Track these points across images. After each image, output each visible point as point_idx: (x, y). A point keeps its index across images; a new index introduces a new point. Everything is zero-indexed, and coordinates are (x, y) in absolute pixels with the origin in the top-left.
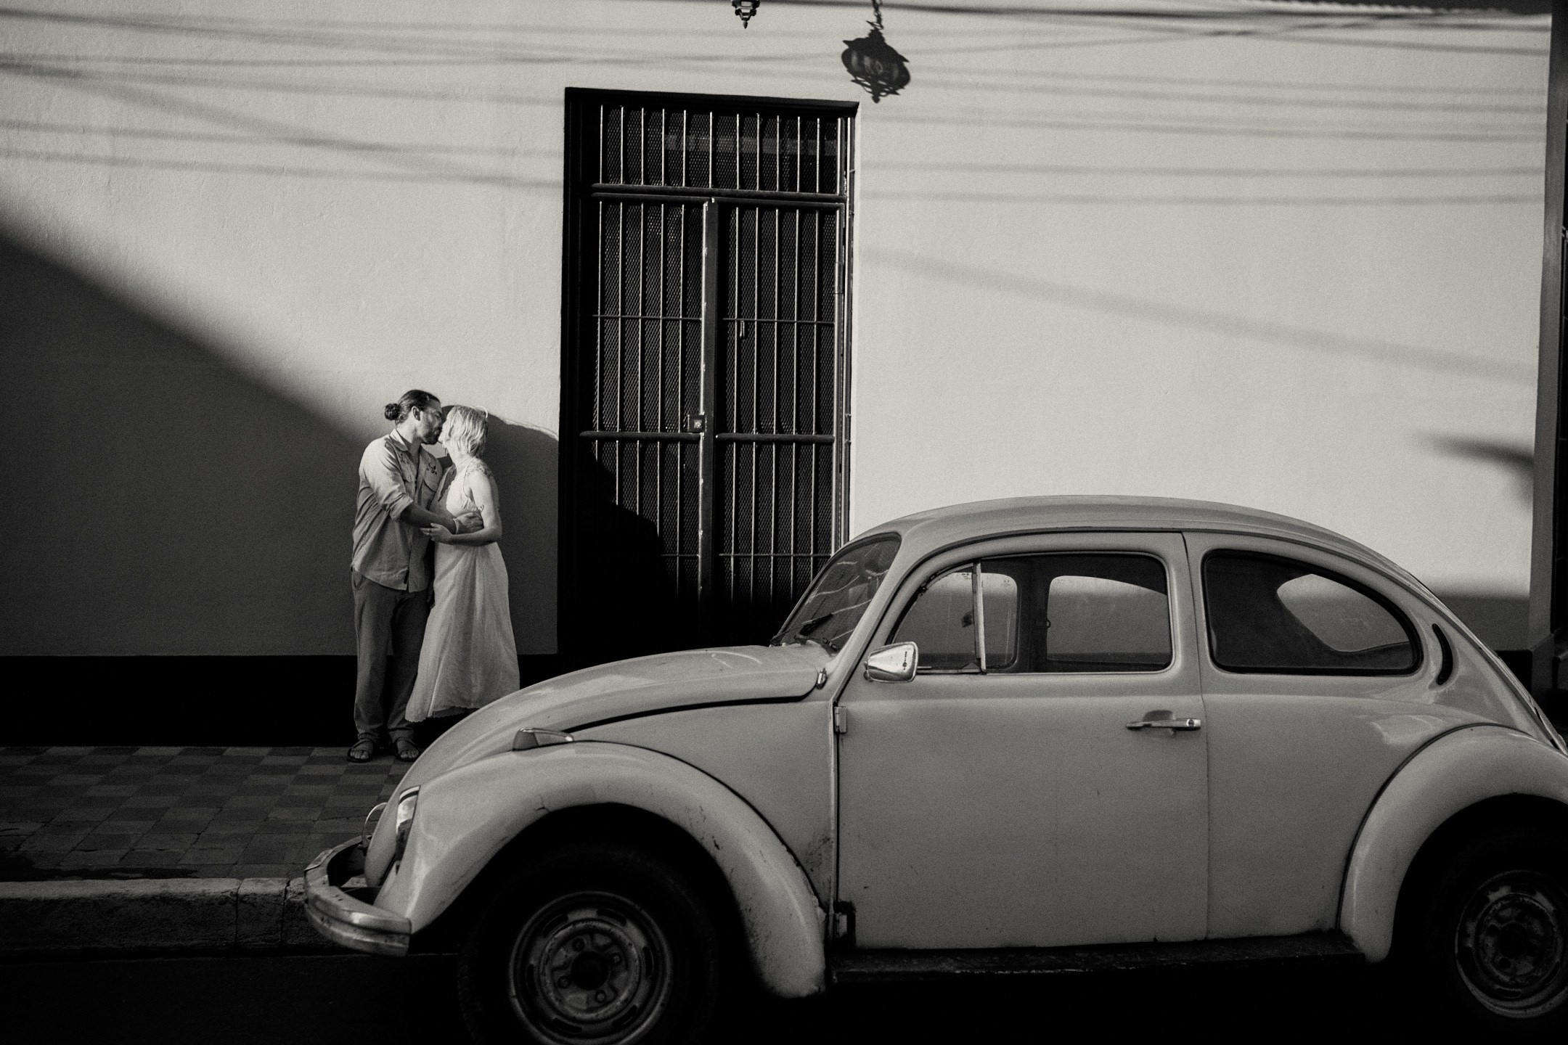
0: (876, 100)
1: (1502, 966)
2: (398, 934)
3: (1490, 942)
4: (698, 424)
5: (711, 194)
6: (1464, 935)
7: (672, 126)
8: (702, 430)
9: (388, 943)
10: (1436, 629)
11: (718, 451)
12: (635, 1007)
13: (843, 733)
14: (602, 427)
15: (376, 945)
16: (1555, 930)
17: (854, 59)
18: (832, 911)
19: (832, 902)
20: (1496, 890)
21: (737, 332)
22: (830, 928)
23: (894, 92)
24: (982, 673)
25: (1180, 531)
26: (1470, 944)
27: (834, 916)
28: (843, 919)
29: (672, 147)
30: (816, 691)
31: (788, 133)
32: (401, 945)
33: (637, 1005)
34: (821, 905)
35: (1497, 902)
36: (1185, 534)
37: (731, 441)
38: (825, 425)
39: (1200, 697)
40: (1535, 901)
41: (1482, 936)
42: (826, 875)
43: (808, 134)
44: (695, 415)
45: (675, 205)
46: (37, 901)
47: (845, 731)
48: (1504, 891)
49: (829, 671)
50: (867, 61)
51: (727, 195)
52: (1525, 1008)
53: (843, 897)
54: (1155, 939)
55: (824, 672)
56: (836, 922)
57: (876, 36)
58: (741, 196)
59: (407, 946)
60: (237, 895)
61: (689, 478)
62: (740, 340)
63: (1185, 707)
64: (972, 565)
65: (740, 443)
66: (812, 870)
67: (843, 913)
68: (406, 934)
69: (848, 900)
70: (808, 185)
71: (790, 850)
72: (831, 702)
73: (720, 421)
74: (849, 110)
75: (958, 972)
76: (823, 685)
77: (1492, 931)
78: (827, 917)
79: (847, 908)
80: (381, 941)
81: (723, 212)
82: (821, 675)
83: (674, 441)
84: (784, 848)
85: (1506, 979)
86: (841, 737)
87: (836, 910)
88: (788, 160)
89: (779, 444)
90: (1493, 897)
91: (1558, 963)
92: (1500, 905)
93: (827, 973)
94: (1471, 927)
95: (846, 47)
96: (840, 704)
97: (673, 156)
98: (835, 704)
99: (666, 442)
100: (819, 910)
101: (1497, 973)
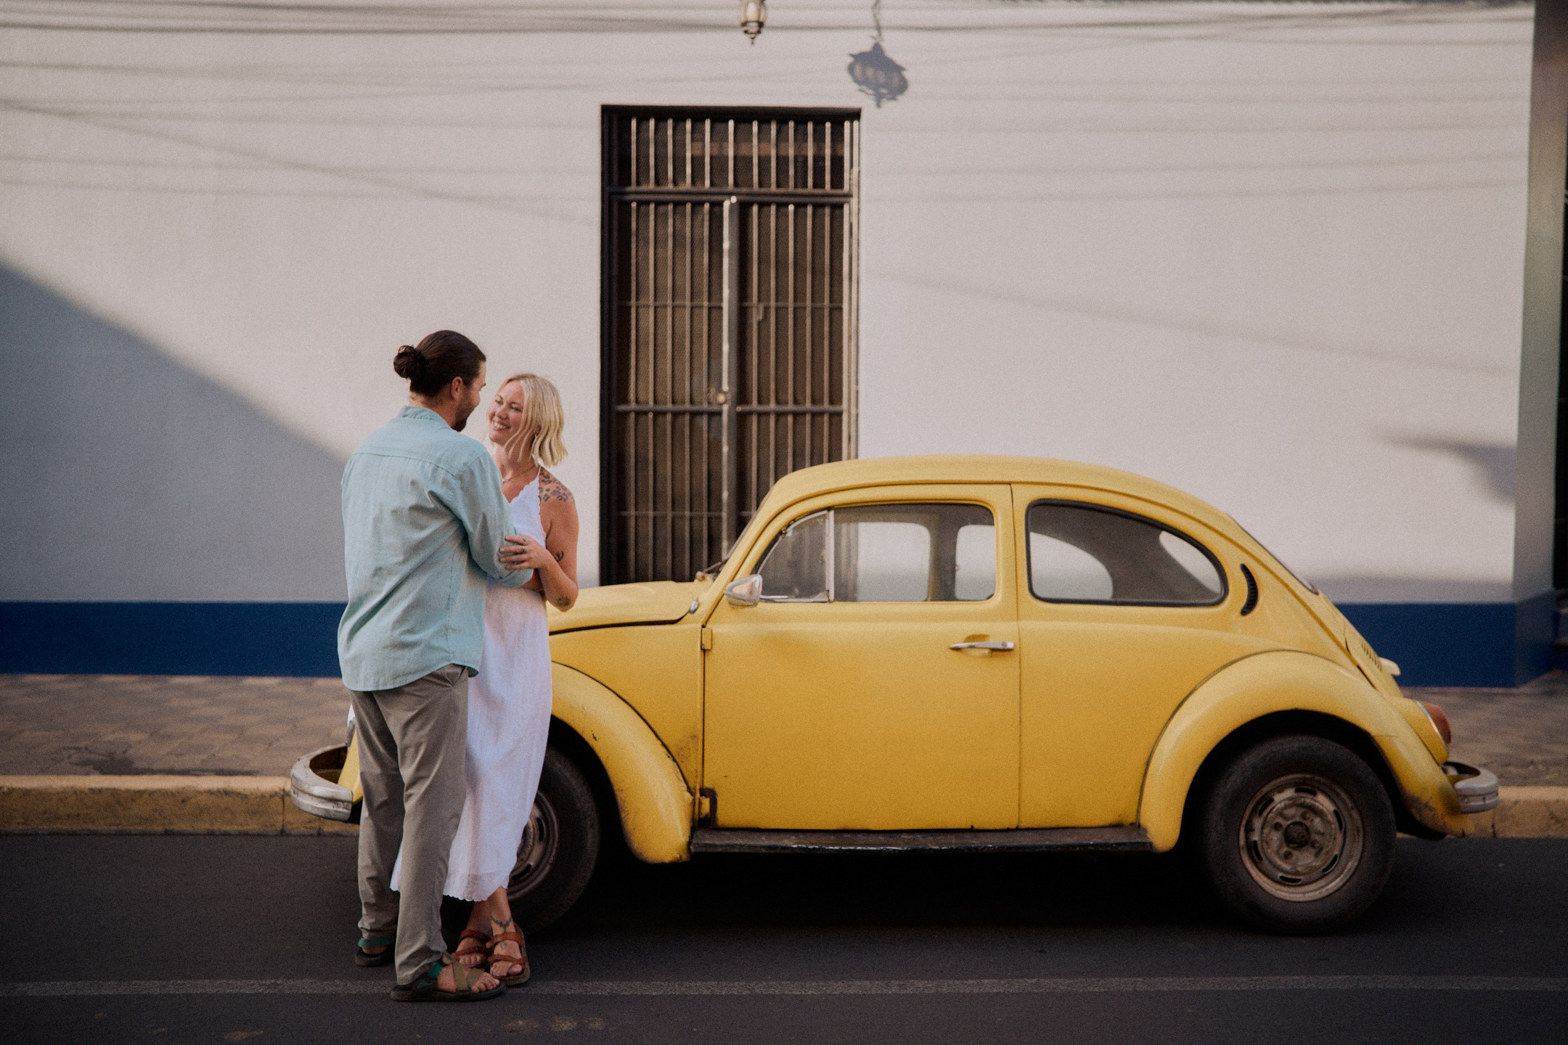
0: (879, 105)
1: (1287, 856)
2: (343, 802)
3: (1276, 837)
4: (721, 398)
5: (730, 194)
6: (1249, 829)
7: (697, 135)
8: (725, 402)
9: (335, 809)
10: (1245, 569)
11: (741, 421)
12: (529, 866)
13: (708, 650)
14: (637, 402)
15: (327, 810)
16: (1333, 826)
17: (858, 69)
18: (698, 795)
19: (698, 788)
20: (1280, 791)
21: (756, 317)
22: (697, 806)
23: (894, 98)
24: (829, 601)
25: (1009, 483)
26: (1255, 837)
27: (699, 799)
28: (706, 802)
29: (698, 153)
30: (689, 615)
31: (801, 137)
32: (345, 810)
33: (532, 864)
34: (689, 790)
35: (1280, 802)
36: (1013, 486)
37: (750, 413)
38: (836, 397)
39: (1015, 623)
40: (1316, 801)
41: (1266, 831)
42: (692, 766)
43: (819, 138)
44: (719, 390)
45: (697, 205)
46: (127, 791)
47: (710, 648)
48: (1289, 793)
49: (700, 601)
50: (870, 72)
51: (748, 194)
52: (1304, 893)
53: (707, 785)
54: (972, 826)
55: (697, 600)
56: (700, 803)
57: (877, 48)
58: (760, 195)
59: (349, 812)
60: (284, 790)
61: (715, 446)
62: (759, 323)
63: (1001, 633)
64: (825, 512)
65: (760, 414)
66: (682, 762)
67: (706, 797)
68: (348, 802)
69: (710, 787)
70: (819, 183)
71: (664, 745)
72: (700, 625)
73: (742, 395)
74: (855, 115)
75: (794, 846)
76: (695, 610)
77: (1277, 827)
78: (694, 800)
79: (710, 793)
80: (329, 807)
81: (743, 210)
82: (694, 602)
83: (701, 413)
84: (659, 742)
85: (1287, 867)
86: (706, 652)
87: (702, 794)
88: (801, 161)
89: (796, 415)
90: (1278, 798)
91: (1336, 856)
92: (1283, 804)
93: (689, 843)
94: (1257, 823)
95: (850, 60)
96: (708, 626)
97: (697, 162)
98: (703, 627)
99: (694, 414)
100: (688, 795)
101: (1279, 862)
